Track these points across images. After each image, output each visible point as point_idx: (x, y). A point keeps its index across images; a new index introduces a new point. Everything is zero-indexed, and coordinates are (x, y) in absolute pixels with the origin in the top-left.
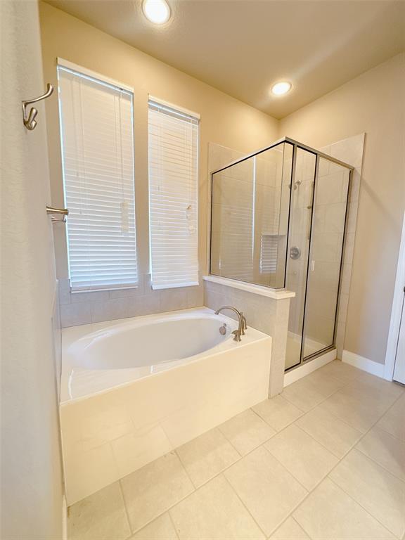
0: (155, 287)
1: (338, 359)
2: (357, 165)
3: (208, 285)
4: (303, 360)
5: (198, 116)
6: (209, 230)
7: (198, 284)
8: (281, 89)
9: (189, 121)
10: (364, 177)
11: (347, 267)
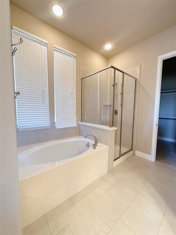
0: (57, 128)
1: (134, 154)
2: (138, 77)
3: (81, 126)
4: (121, 155)
5: (75, 55)
6: (81, 103)
7: (76, 126)
8: (108, 47)
9: (71, 57)
10: (140, 82)
11: (136, 117)
